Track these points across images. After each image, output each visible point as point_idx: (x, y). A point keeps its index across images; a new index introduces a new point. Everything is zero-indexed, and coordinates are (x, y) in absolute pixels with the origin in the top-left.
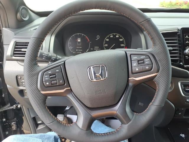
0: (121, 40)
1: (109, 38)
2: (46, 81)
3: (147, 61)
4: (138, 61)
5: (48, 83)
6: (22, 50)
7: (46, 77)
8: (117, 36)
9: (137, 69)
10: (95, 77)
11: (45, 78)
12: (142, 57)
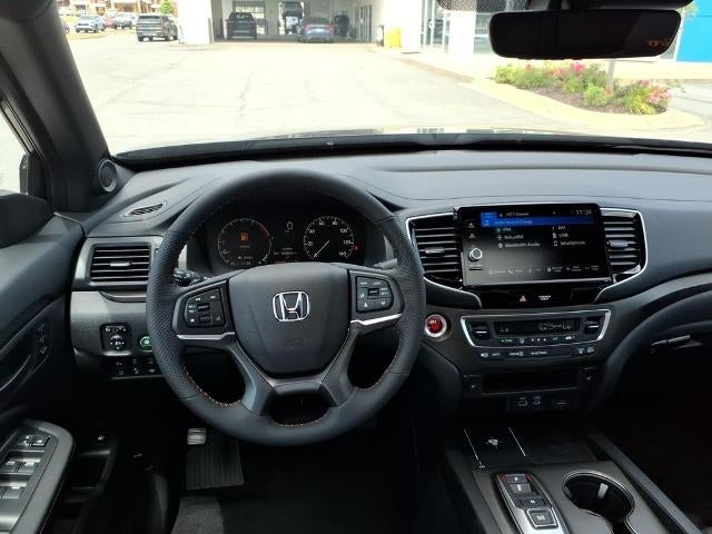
0: (344, 231)
1: (316, 227)
2: (191, 316)
3: (384, 291)
4: (369, 290)
5: (192, 320)
6: (112, 265)
7: (191, 308)
8: (334, 223)
9: (366, 305)
10: (288, 314)
11: (189, 309)
12: (377, 283)
